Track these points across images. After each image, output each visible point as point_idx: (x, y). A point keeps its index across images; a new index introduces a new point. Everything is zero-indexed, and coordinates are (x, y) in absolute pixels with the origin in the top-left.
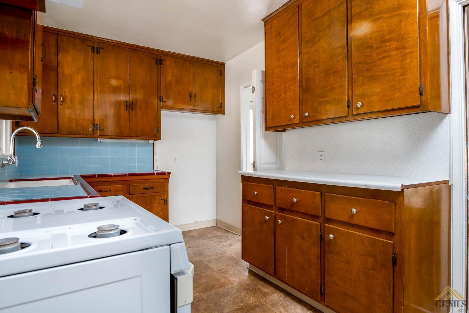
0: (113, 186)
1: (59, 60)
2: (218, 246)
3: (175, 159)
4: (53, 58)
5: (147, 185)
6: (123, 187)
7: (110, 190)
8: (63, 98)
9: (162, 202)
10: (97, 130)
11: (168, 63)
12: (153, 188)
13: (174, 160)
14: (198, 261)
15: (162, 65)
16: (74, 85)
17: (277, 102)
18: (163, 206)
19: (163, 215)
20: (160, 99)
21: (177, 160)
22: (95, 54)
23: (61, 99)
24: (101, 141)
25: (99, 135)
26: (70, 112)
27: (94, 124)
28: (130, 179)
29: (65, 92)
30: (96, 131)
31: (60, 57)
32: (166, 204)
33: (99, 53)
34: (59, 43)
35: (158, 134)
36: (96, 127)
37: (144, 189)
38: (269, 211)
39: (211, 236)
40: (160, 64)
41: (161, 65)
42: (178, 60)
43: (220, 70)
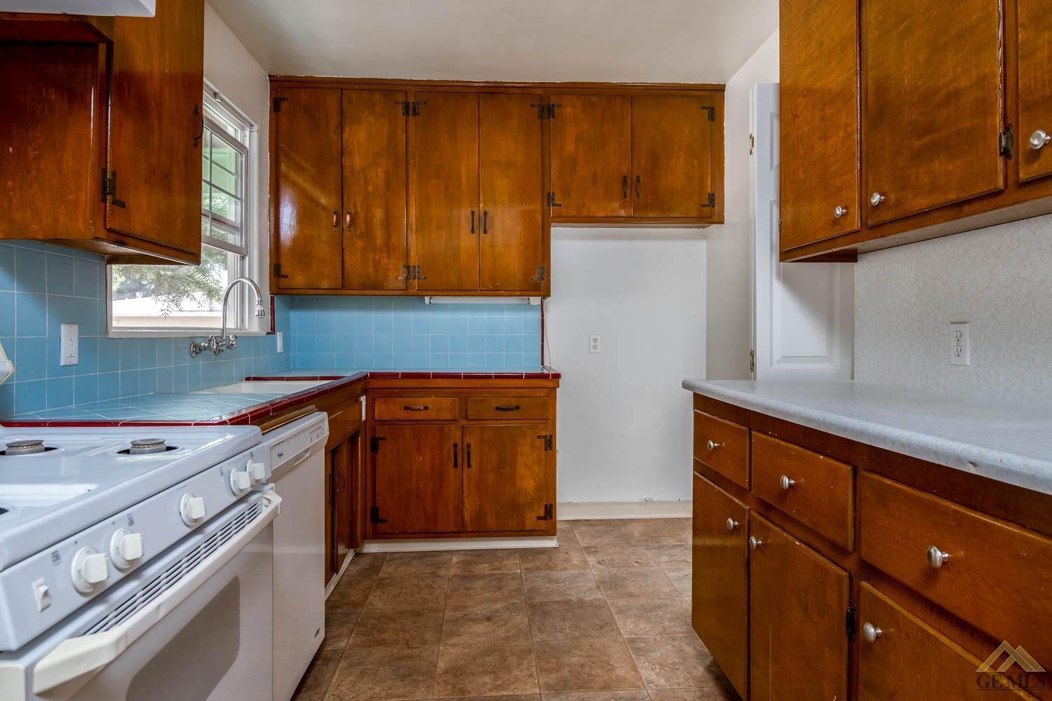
0: (433, 398)
1: (344, 141)
2: (671, 574)
3: (595, 341)
4: (334, 138)
5: (504, 402)
6: (454, 401)
7: (426, 408)
8: (351, 218)
9: (540, 443)
10: (414, 278)
11: (569, 109)
12: (517, 408)
13: (592, 344)
14: (596, 603)
15: (553, 117)
16: (370, 189)
17: (804, 172)
18: (543, 453)
19: (542, 474)
20: (548, 200)
21: (598, 343)
22: (411, 117)
23: (348, 218)
24: (430, 303)
25: (418, 290)
26: (364, 245)
27: (408, 267)
28: (468, 386)
29: (355, 205)
30: (411, 281)
31: (346, 135)
32: (551, 449)
33: (418, 115)
34: (345, 106)
35: (543, 282)
36: (412, 272)
37: (497, 409)
38: (740, 503)
39: (672, 542)
40: (548, 118)
41: (552, 119)
42: (595, 99)
43: (709, 105)
